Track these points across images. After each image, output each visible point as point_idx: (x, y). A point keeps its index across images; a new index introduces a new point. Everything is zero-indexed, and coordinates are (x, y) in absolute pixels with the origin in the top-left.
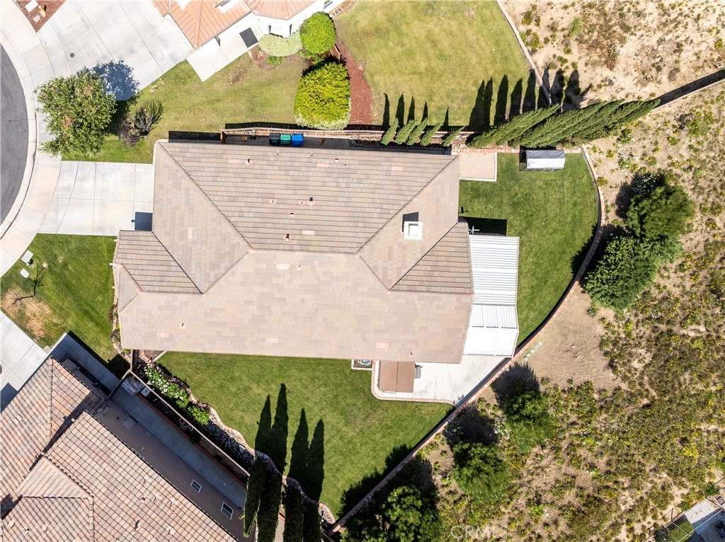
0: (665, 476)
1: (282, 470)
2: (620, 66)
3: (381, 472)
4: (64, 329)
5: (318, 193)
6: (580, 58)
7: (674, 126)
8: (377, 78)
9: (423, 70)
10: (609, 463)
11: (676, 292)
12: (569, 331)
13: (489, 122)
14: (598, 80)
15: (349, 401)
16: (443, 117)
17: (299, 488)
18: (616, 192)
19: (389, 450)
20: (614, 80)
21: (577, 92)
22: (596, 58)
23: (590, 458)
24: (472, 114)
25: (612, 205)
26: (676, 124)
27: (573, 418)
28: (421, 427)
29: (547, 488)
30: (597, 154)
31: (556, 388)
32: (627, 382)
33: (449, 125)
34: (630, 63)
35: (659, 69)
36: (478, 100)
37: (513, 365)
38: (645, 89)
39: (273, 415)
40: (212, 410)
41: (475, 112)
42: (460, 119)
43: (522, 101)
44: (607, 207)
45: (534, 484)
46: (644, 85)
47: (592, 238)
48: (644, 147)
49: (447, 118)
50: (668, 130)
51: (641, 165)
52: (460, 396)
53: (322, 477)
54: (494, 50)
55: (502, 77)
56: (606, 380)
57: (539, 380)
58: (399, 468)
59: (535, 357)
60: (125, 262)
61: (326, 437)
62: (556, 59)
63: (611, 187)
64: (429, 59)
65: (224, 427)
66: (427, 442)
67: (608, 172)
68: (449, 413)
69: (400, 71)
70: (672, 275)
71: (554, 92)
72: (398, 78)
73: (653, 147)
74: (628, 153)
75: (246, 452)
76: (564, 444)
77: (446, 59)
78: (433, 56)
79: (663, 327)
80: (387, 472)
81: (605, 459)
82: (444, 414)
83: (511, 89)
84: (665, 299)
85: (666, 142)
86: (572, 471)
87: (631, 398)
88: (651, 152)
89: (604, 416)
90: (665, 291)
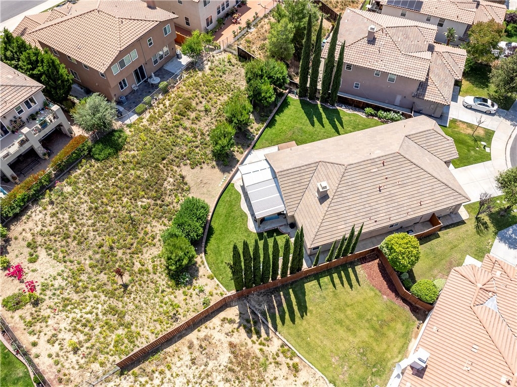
0: (152, 129)
1: (321, 105)
2: (226, 345)
3: (276, 116)
4: (449, 127)
5: (378, 196)
6: (252, 347)
7: (179, 314)
8: (372, 294)
9: (347, 308)
10: (178, 131)
11: (154, 223)
12: (207, 194)
13: (293, 291)
14: (236, 334)
15: (304, 137)
16: (321, 284)
17: (310, 101)
18: (200, 274)
19: (277, 124)
20: (226, 336)
21: (245, 327)
22: (243, 348)
23: (186, 132)
24: (305, 292)
25: (200, 266)
26: (179, 316)
27: (197, 150)
28: (266, 137)
29: (203, 118)
30: (219, 292)
31: (208, 164)
32: (174, 170)
33: (316, 281)
34: (221, 348)
35: (201, 346)
36: (305, 302)
37: (231, 172)
38: (204, 334)
39: (337, 123)
40: (365, 117)
41: (304, 294)
42: (311, 287)
43: (277, 312)
44: (203, 264)
45: (210, 118)
46: (206, 336)
47: (205, 247)
48: (193, 301)
49: (319, 284)
50: (182, 311)
51: (191, 290)
52: (252, 154)
53: (302, 107)
54: (309, 339)
55: (296, 323)
56: (186, 170)
57: (216, 167)
58: (270, 118)
59: (221, 178)
60: (448, 142)
61: (308, 121)
62: (266, 345)
63: (204, 275)
64: (347, 317)
65: (356, 112)
66: (261, 130)
67: (209, 283)
68: (254, 146)
69: (361, 303)
70: (158, 232)
71: (259, 324)
72: (359, 298)
73: (187, 301)
74: (201, 296)
75: (341, 107)
76: (199, 137)
77: (336, 322)
78: (345, 320)
79: (159, 202)
80: (274, 116)
81: (180, 133)
82: (257, 145)
83: (287, 316)
84: (160, 218)
85: (181, 305)
86: (194, 126)
87: (171, 162)
88: (188, 298)
89: (183, 152)
90: (161, 222)
